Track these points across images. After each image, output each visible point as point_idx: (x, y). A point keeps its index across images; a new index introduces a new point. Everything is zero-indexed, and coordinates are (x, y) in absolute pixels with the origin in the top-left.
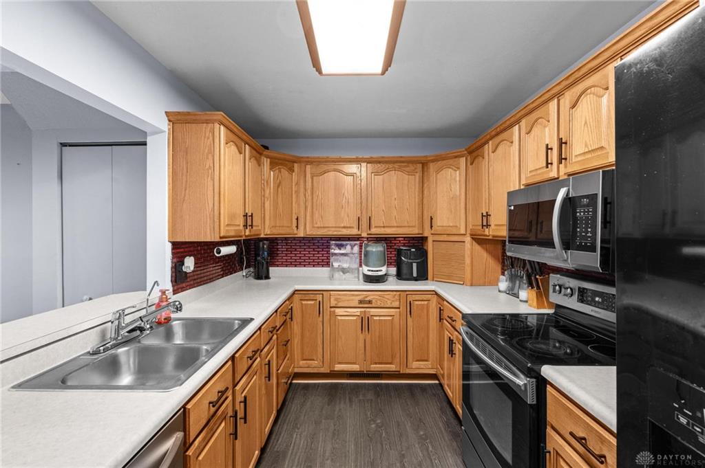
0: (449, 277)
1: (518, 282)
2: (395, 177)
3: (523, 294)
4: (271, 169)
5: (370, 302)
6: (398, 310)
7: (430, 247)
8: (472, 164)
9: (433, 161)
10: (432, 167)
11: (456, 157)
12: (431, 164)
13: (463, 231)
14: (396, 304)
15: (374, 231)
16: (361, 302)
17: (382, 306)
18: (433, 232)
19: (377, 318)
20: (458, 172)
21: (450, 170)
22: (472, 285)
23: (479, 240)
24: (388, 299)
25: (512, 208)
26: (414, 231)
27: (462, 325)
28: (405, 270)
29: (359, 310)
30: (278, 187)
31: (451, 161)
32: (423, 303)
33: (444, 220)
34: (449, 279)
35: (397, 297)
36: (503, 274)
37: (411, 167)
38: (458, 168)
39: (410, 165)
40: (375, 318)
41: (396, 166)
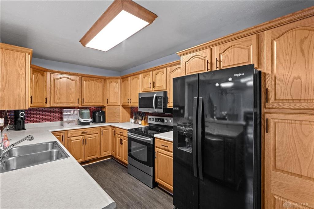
0: (114, 120)
1: (137, 120)
2: (93, 83)
3: (140, 122)
4: (33, 74)
5: (86, 132)
6: (97, 134)
7: (107, 110)
8: (123, 82)
9: (108, 79)
10: (108, 81)
11: (117, 79)
12: (107, 80)
13: (119, 104)
14: (97, 132)
15: (85, 104)
16: (82, 133)
17: (92, 133)
18: (108, 105)
19: (89, 138)
20: (118, 84)
21: (115, 83)
22: (122, 122)
23: (124, 107)
24: (94, 131)
25: (140, 98)
26: (101, 104)
27: (128, 132)
28: (97, 119)
29: (81, 137)
30: (37, 82)
31: (115, 80)
32: (106, 130)
33: (112, 100)
34: (114, 121)
35: (97, 129)
36: (132, 117)
37: (100, 80)
38: (118, 83)
39: (100, 79)
40: (88, 139)
41: (94, 79)
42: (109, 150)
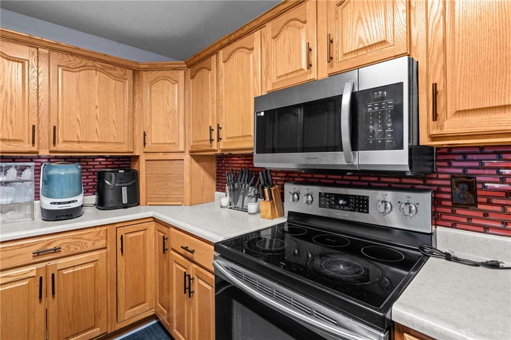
0: (166, 199)
2: (97, 79)
3: (252, 207)
5: (56, 250)
6: (104, 251)
7: (142, 167)
8: (192, 78)
9: (146, 70)
10: (146, 77)
11: (174, 69)
12: (144, 73)
13: (181, 149)
14: (102, 243)
15: (60, 146)
16: (38, 254)
17: (79, 250)
18: (146, 150)
19: (70, 271)
20: (176, 85)
21: (167, 82)
22: (191, 205)
23: (198, 156)
24: (88, 240)
26: (122, 148)
27: (215, 258)
28: (110, 196)
29: (34, 267)
31: (168, 73)
32: (138, 234)
33: (159, 136)
34: (163, 200)
35: (102, 234)
36: (220, 188)
37: (119, 72)
38: (177, 82)
39: (118, 68)
40: (65, 272)
41: (98, 64)
42: (148, 299)
